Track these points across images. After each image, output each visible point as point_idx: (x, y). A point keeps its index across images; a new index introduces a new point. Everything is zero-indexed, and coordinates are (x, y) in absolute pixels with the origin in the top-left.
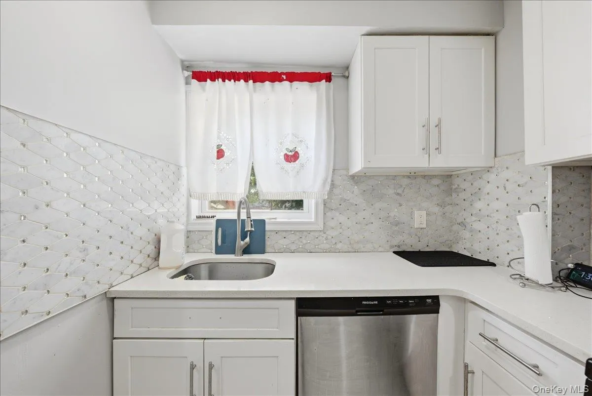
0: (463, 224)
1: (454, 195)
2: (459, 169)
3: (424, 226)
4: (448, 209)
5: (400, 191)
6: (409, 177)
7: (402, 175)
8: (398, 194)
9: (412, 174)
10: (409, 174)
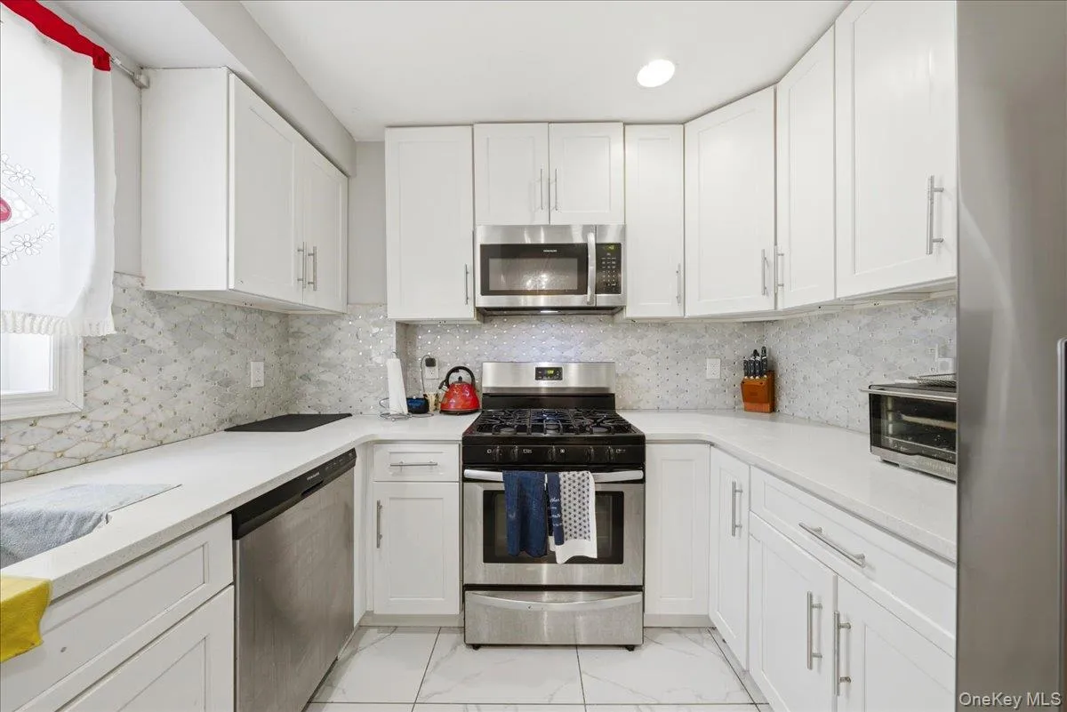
0: (306, 377)
1: (291, 341)
2: (305, 308)
3: (262, 384)
4: (285, 358)
5: (231, 330)
6: (243, 309)
7: (234, 306)
8: (229, 336)
9: (248, 306)
10: (243, 305)
